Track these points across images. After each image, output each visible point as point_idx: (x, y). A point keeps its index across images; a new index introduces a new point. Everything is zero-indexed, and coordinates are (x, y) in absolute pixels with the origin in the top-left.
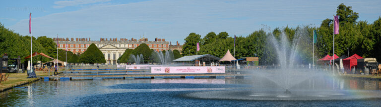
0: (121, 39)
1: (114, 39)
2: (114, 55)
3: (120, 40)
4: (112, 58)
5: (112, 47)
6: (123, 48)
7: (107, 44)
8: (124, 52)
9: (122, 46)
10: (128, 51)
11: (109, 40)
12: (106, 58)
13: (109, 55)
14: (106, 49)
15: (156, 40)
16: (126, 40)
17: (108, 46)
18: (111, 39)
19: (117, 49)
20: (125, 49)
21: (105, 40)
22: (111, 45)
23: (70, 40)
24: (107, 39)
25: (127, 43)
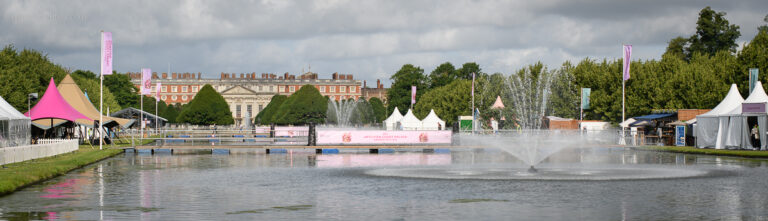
0: (263, 75)
1: (248, 75)
2: (250, 108)
3: (260, 77)
5: (243, 91)
6: (267, 94)
7: (235, 86)
8: (269, 102)
9: (266, 89)
10: (278, 100)
11: (238, 76)
13: (239, 109)
14: (233, 96)
15: (334, 76)
16: (273, 76)
17: (236, 90)
18: (242, 75)
19: (255, 96)
20: (272, 96)
21: (231, 76)
22: (242, 86)
23: (160, 76)
24: (234, 75)
25: (275, 84)
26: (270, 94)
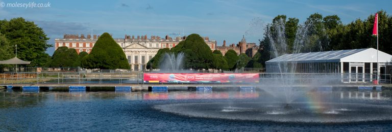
0: (152, 37)
1: (142, 37)
2: (143, 58)
3: (150, 38)
4: (140, 62)
5: (140, 47)
6: (155, 48)
7: (134, 44)
8: (156, 53)
9: (154, 45)
10: (161, 52)
11: (136, 37)
12: (133, 62)
13: (136, 58)
14: (133, 50)
16: (158, 38)
17: (134, 46)
18: (139, 37)
19: (146, 50)
20: (158, 50)
21: (131, 38)
22: (138, 44)
23: (86, 37)
24: (133, 37)
25: (160, 42)
26: (157, 48)
